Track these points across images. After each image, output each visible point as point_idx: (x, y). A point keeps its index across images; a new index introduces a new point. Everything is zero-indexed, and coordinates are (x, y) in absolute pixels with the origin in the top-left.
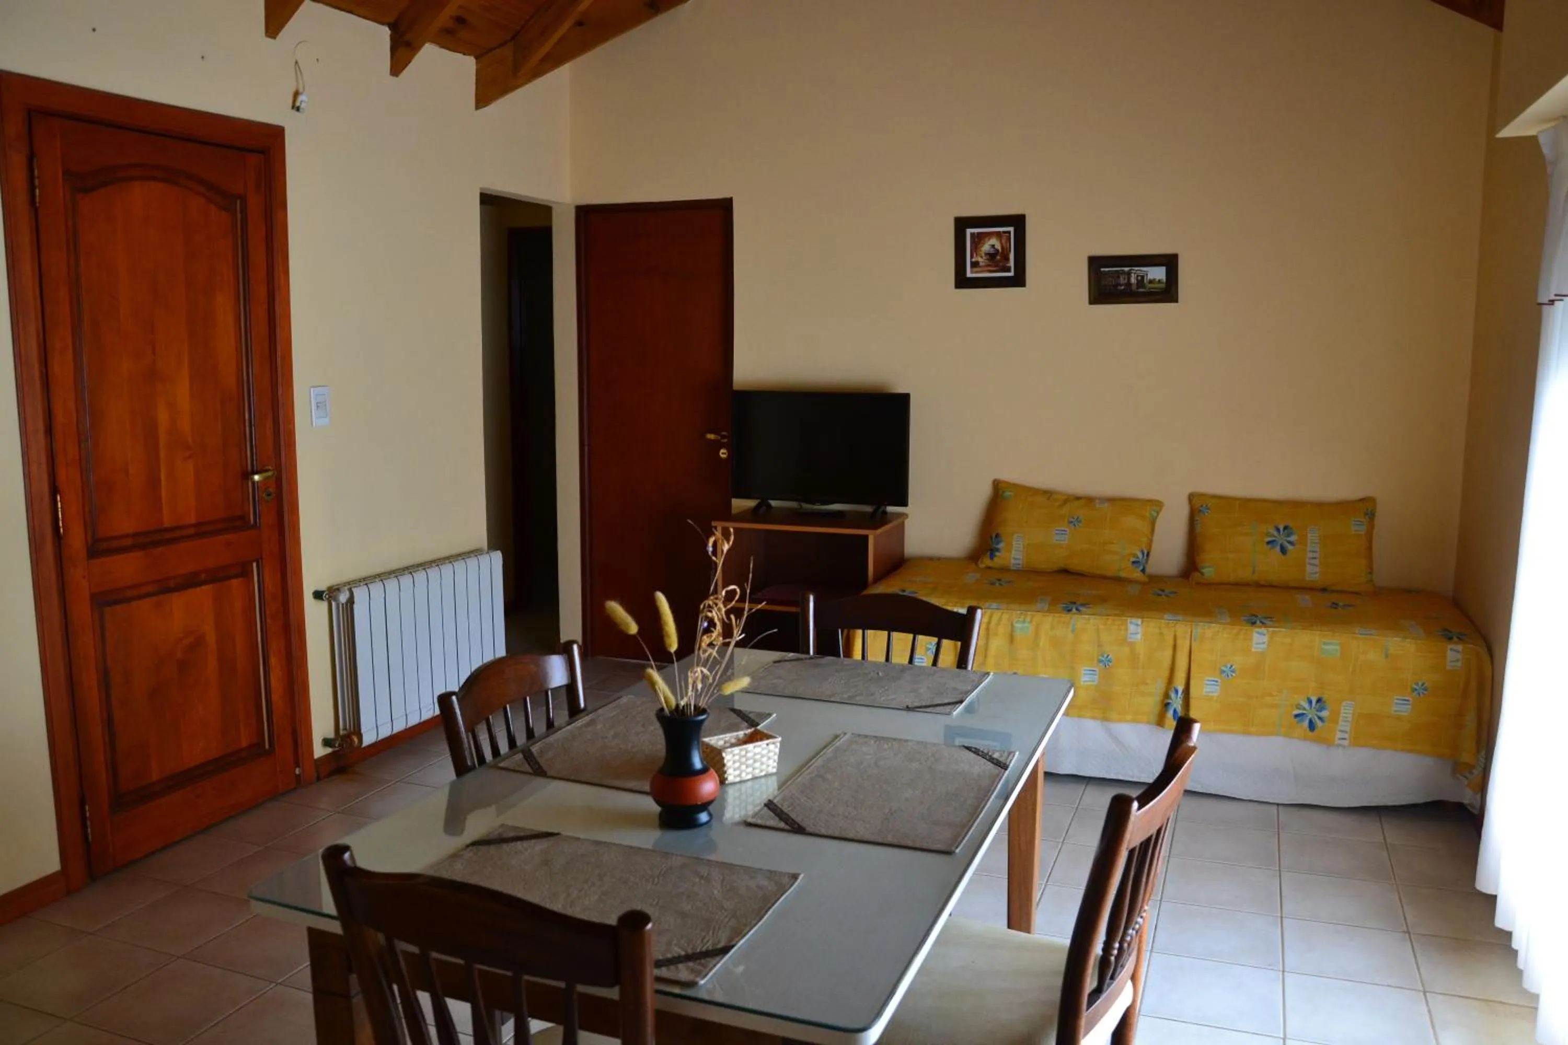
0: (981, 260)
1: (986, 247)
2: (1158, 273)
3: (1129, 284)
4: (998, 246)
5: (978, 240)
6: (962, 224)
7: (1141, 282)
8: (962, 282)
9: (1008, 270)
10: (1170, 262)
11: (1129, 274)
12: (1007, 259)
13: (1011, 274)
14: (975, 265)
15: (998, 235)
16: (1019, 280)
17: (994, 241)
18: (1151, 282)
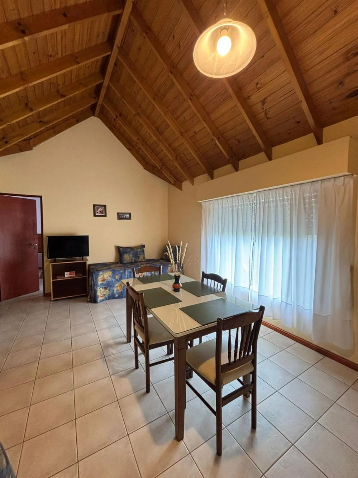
0: (99, 212)
1: (99, 210)
2: (128, 216)
3: (124, 217)
4: (101, 210)
5: (98, 209)
6: (94, 206)
7: (126, 217)
8: (95, 215)
9: (103, 214)
10: (130, 214)
11: (124, 215)
12: (103, 212)
13: (104, 215)
14: (97, 213)
15: (101, 208)
16: (105, 216)
17: (101, 209)
18: (127, 217)
